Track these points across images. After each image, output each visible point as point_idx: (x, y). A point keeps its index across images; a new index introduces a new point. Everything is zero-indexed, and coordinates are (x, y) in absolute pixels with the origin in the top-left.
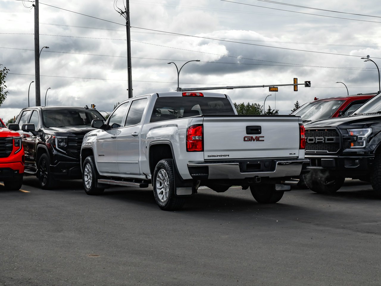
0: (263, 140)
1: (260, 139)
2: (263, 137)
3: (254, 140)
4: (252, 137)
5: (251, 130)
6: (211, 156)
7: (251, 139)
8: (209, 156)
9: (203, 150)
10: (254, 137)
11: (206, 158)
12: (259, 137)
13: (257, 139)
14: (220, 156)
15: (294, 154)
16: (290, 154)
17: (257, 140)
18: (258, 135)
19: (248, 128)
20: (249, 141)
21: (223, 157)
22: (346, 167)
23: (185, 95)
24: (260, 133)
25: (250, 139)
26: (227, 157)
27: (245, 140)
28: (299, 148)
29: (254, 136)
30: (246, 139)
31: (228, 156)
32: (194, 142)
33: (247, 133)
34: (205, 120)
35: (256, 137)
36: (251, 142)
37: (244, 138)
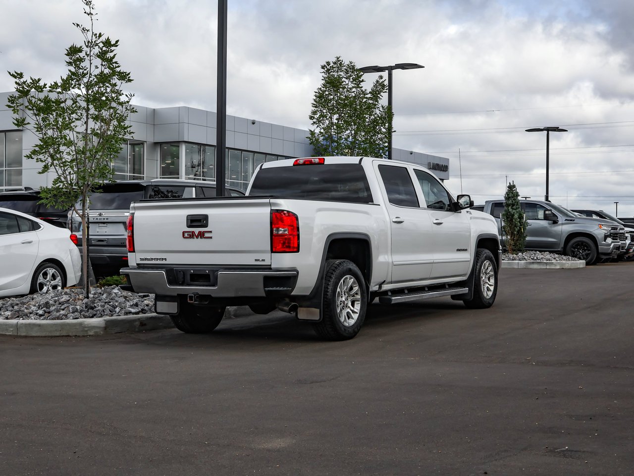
0: (211, 238)
1: (206, 235)
2: (211, 232)
3: (197, 237)
4: (193, 233)
5: (191, 221)
6: (144, 259)
7: (192, 236)
8: (142, 259)
9: (134, 251)
10: (197, 233)
12: (204, 232)
13: (201, 235)
14: (155, 260)
15: (263, 260)
16: (256, 260)
17: (201, 238)
19: (188, 218)
20: (190, 238)
21: (158, 262)
23: (296, 163)
24: (206, 226)
25: (190, 235)
26: (164, 262)
27: (184, 237)
28: (270, 252)
29: (197, 230)
30: (186, 235)
31: (166, 259)
33: (188, 226)
35: (200, 232)
36: (193, 239)
37: (184, 233)
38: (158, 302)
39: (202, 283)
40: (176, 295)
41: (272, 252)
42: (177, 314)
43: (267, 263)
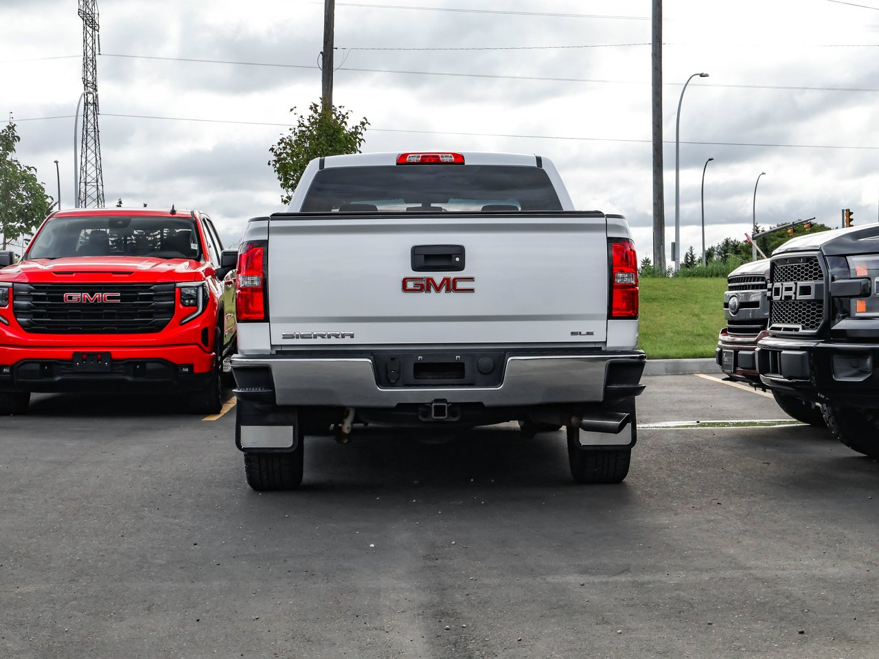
0: (472, 290)
1: (460, 285)
2: (471, 279)
3: (438, 289)
4: (430, 281)
5: (426, 258)
6: (292, 337)
7: (426, 286)
8: (285, 337)
9: (266, 319)
10: (438, 281)
11: (279, 340)
12: (455, 280)
13: (450, 286)
14: (323, 336)
17: (448, 290)
18: (452, 275)
19: (416, 251)
20: (421, 290)
21: (333, 341)
22: (841, 378)
23: (403, 161)
24: (460, 267)
25: (422, 285)
26: (348, 341)
27: (405, 289)
28: (606, 317)
29: (438, 277)
30: (410, 285)
31: (352, 336)
32: (244, 293)
33: (416, 268)
34: (273, 228)
35: (446, 280)
36: (428, 294)
37: (405, 281)
38: (243, 428)
39: (450, 381)
40: (395, 405)
41: (610, 316)
42: (293, 449)
43: (598, 337)
